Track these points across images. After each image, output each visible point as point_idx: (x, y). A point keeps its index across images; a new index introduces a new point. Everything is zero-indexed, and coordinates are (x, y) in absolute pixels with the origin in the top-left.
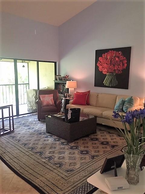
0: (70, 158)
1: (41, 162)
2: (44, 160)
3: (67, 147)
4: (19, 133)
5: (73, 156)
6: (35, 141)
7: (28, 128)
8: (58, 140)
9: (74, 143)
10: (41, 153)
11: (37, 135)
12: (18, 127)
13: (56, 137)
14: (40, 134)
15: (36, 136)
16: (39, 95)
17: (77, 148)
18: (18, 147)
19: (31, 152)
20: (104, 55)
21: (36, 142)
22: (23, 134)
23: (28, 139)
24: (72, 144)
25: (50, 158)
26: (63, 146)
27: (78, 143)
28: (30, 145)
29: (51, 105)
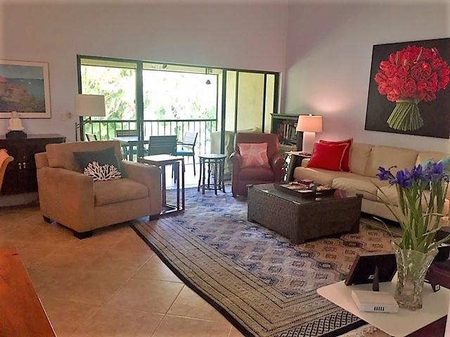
0: (293, 272)
1: (234, 271)
2: (240, 269)
3: (288, 252)
4: (194, 217)
5: (300, 269)
6: (224, 233)
7: (213, 208)
8: (271, 236)
9: (306, 247)
10: (234, 256)
11: (229, 222)
12: (192, 205)
13: (267, 231)
14: (235, 221)
15: (226, 225)
16: (236, 145)
17: (310, 255)
18: (192, 241)
19: (215, 252)
20: (394, 58)
21: (227, 236)
22: (202, 218)
23: (211, 228)
24: (302, 248)
25: (252, 267)
26: (280, 250)
27: (313, 246)
28: (214, 240)
29: (262, 167)
